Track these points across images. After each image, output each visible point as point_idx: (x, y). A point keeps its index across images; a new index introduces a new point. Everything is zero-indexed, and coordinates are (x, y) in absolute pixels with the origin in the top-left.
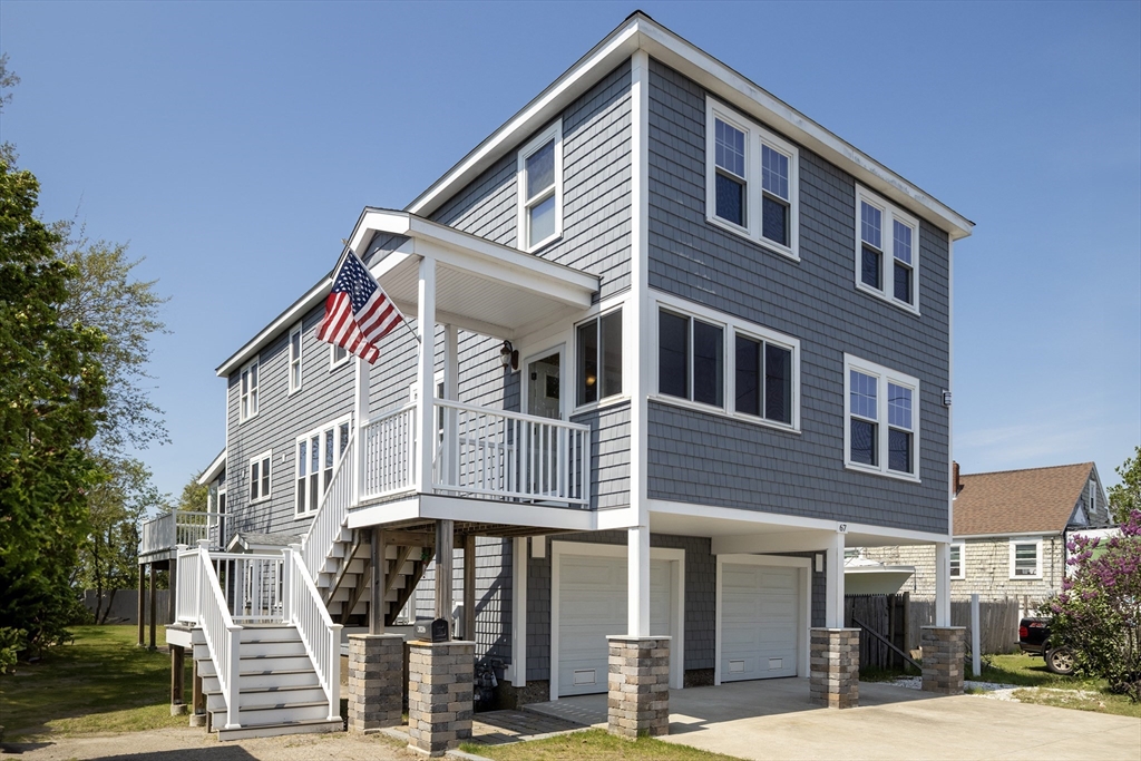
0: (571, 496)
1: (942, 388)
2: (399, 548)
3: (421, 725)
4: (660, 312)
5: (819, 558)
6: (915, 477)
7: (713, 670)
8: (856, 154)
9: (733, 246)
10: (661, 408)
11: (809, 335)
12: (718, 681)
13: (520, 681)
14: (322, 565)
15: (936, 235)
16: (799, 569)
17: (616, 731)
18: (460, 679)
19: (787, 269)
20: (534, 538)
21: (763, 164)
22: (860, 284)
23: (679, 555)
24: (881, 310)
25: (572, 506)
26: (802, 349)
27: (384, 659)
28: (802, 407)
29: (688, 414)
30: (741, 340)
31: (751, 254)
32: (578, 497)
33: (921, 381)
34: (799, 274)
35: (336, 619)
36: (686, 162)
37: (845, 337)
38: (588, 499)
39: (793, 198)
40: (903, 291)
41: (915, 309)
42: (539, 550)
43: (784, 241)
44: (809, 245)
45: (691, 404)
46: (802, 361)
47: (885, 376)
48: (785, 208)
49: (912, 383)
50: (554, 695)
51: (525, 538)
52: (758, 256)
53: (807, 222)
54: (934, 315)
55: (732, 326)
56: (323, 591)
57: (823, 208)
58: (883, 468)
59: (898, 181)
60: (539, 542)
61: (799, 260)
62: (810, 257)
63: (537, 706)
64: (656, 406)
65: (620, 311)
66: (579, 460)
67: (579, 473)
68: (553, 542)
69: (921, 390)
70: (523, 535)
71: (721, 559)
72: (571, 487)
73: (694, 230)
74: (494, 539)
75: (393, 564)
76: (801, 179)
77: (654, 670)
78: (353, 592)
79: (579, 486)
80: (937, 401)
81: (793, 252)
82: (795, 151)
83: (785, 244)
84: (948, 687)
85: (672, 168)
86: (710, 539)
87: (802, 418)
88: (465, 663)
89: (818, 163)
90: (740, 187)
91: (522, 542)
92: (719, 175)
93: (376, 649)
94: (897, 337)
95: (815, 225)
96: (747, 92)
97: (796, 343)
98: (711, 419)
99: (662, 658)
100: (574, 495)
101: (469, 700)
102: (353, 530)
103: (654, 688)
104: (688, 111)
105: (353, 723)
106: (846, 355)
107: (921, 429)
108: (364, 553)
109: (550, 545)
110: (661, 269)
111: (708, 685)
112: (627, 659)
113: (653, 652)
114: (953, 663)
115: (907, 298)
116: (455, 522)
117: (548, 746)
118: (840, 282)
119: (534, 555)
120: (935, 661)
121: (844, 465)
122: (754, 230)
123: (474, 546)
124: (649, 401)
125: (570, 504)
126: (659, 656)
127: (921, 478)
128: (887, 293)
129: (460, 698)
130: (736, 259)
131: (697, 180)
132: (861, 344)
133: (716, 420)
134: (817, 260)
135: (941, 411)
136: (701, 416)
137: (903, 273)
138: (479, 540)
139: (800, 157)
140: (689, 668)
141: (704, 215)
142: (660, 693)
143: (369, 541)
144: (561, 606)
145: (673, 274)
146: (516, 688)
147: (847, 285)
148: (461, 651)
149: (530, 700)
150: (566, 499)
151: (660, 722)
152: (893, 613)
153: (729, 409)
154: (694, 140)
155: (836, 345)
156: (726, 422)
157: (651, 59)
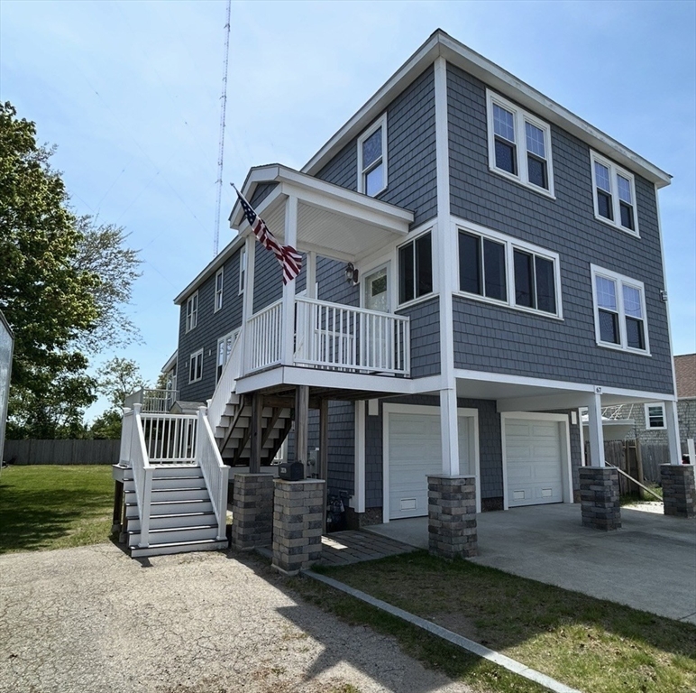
0: (396, 368)
1: (659, 289)
2: (274, 409)
3: (282, 548)
4: (459, 233)
5: (574, 414)
6: (647, 352)
7: (503, 498)
8: (589, 128)
9: (508, 187)
10: (462, 301)
11: (565, 250)
12: (506, 508)
13: (361, 508)
14: (218, 422)
15: (647, 184)
16: (559, 423)
17: (435, 552)
18: (312, 511)
19: (547, 204)
20: (370, 401)
21: (527, 134)
22: (598, 216)
23: (474, 413)
24: (614, 234)
25: (397, 376)
26: (561, 260)
27: (258, 492)
28: (563, 301)
29: (482, 305)
30: (518, 253)
31: (521, 193)
32: (402, 369)
33: (645, 284)
34: (556, 208)
35: (226, 461)
36: (473, 130)
37: (590, 252)
38: (409, 370)
39: (549, 158)
40: (628, 222)
41: (636, 234)
42: (374, 411)
43: (544, 185)
44: (562, 189)
45: (484, 299)
46: (561, 269)
47: (620, 279)
48: (543, 164)
49: (640, 285)
50: (386, 520)
51: (364, 401)
52: (527, 195)
53: (559, 173)
54: (650, 238)
55: (511, 243)
56: (219, 440)
57: (569, 164)
58: (624, 346)
59: (620, 147)
60: (373, 403)
61: (555, 198)
62: (562, 196)
63: (373, 529)
64: (457, 300)
65: (429, 234)
66: (401, 343)
67: (402, 352)
68: (384, 404)
69: (646, 290)
70: (362, 399)
71: (504, 416)
72: (396, 363)
73: (481, 176)
74: (342, 402)
75: (270, 421)
76: (553, 145)
77: (464, 502)
78: (242, 442)
79: (402, 361)
80: (657, 297)
81: (551, 193)
82: (548, 126)
83: (544, 187)
84: (686, 512)
85: (464, 134)
86: (495, 401)
87: (564, 309)
88: (316, 497)
89: (564, 134)
90: (512, 149)
91: (362, 403)
92: (497, 140)
93: (253, 485)
94: (626, 253)
95: (564, 175)
96: (514, 85)
97: (556, 256)
98: (498, 309)
99: (470, 493)
100: (399, 367)
101: (319, 527)
102: (240, 395)
103: (464, 518)
104: (473, 97)
105: (235, 543)
106: (591, 264)
107: (648, 318)
108: (247, 413)
109: (382, 406)
110: (459, 202)
111: (499, 509)
112: (443, 494)
113: (463, 488)
114: (688, 493)
115: (631, 227)
116: (310, 387)
117: (381, 566)
118: (584, 214)
119: (370, 414)
120: (674, 491)
121: (596, 344)
122: (523, 177)
123: (327, 408)
124: (453, 296)
125: (396, 374)
126: (467, 491)
127: (651, 353)
128: (617, 222)
129: (312, 525)
130: (511, 197)
131: (482, 142)
132: (602, 257)
133: (502, 310)
134: (567, 199)
135: (661, 305)
136: (491, 307)
137: (626, 209)
138: (331, 403)
139: (551, 130)
140: (485, 497)
141: (488, 166)
142: (469, 521)
143: (250, 404)
144: (390, 451)
145: (467, 206)
146: (358, 513)
147: (588, 216)
148: (314, 488)
149: (368, 523)
150: (393, 370)
151: (470, 545)
152: (628, 454)
153: (511, 301)
154: (478, 116)
155: (584, 257)
156: (509, 312)
157: (448, 63)
